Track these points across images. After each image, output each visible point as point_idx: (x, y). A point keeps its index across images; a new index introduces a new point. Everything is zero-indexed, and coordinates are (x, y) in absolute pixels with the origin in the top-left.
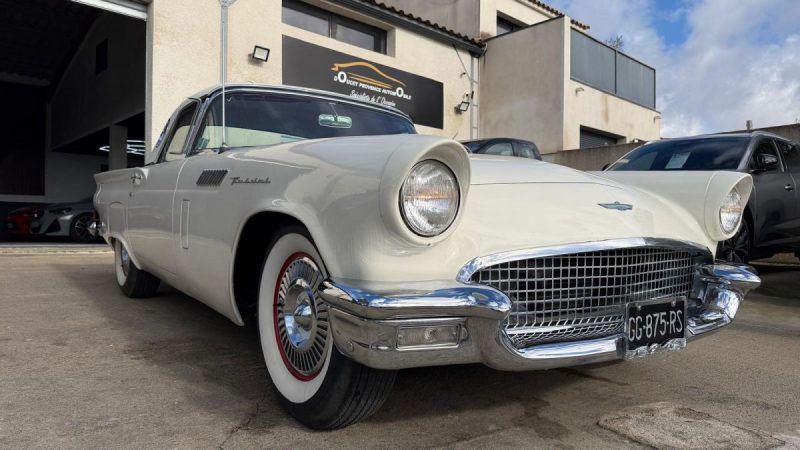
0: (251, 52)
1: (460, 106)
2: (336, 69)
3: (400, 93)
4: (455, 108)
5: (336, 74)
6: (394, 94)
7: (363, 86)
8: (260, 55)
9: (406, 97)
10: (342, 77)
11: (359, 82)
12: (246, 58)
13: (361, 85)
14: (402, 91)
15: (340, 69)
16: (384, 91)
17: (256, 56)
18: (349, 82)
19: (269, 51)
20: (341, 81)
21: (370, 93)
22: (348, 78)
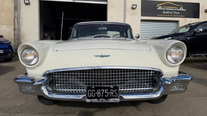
0: (132, 6)
2: (158, 6)
3: (181, 9)
4: (205, 11)
5: (158, 7)
6: (179, 10)
7: (167, 9)
10: (160, 8)
11: (166, 8)
12: (131, 8)
15: (159, 6)
16: (175, 9)
17: (133, 7)
18: (163, 9)
19: (136, 5)
21: (170, 11)
22: (162, 8)
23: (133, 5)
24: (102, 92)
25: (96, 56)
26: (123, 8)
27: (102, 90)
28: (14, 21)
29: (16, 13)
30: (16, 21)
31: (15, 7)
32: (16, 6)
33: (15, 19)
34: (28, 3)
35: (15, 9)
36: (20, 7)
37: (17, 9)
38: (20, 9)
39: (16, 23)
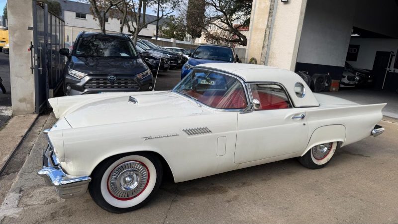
28: (265, 33)
29: (270, 18)
31: (270, 10)
32: (272, 8)
33: (267, 29)
35: (270, 13)
37: (272, 12)
38: (276, 13)
39: (267, 36)
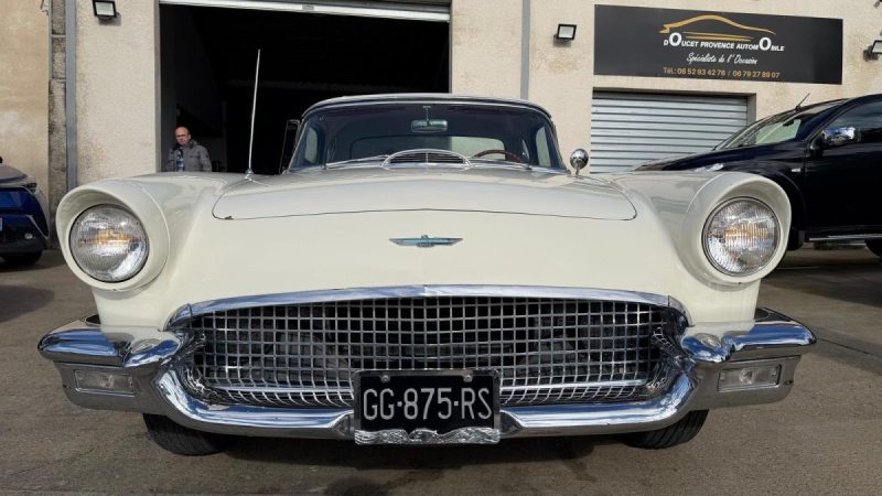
0: (555, 32)
1: (872, 48)
2: (667, 31)
3: (766, 44)
4: (864, 52)
5: (667, 36)
6: (755, 47)
7: (706, 44)
8: (567, 33)
9: (775, 48)
10: (675, 39)
11: (700, 41)
12: (551, 40)
13: (702, 44)
14: (769, 42)
15: (672, 30)
16: (739, 46)
17: (561, 36)
18: (686, 44)
19: (575, 27)
20: (673, 44)
22: (684, 39)
23: (560, 25)
24: (423, 397)
25: (400, 242)
26: (518, 40)
27: (423, 390)
28: (50, 92)
29: (59, 56)
30: (58, 93)
31: (53, 32)
32: (57, 27)
33: (54, 82)
34: (111, 14)
35: (53, 40)
36: (76, 31)
37: (63, 40)
38: (76, 43)
39: (59, 101)
